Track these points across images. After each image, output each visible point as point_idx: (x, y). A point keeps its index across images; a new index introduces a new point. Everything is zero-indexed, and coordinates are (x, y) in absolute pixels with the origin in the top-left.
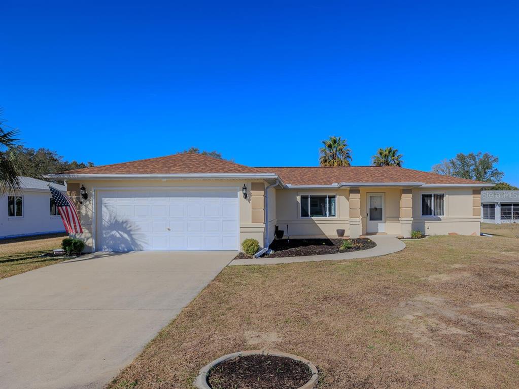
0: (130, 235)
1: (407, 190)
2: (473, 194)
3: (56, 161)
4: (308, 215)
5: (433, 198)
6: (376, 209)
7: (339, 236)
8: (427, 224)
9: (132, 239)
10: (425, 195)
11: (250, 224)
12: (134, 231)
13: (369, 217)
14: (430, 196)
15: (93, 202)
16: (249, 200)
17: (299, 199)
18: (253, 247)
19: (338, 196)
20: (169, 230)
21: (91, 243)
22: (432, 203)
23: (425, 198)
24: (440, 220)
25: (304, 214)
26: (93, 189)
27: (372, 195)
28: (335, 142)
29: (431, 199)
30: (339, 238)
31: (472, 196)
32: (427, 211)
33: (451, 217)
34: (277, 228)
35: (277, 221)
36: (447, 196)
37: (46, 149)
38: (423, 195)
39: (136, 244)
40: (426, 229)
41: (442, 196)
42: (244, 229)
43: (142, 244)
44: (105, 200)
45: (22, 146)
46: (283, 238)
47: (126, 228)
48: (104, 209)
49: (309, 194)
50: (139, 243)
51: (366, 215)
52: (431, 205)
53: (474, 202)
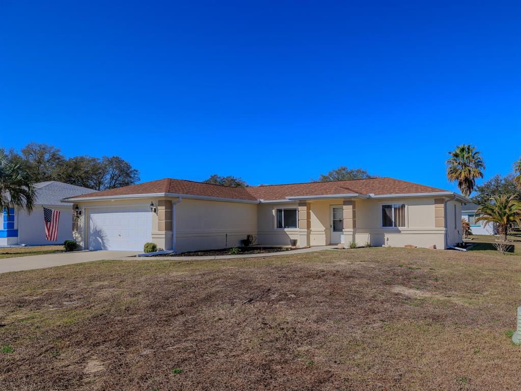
0: (102, 240)
1: (348, 201)
2: (435, 204)
4: (282, 227)
5: (393, 209)
6: (338, 221)
7: (292, 245)
8: (387, 236)
9: (103, 242)
10: (386, 206)
11: (157, 231)
12: (105, 237)
13: (332, 229)
14: (390, 207)
15: (83, 217)
16: (157, 214)
17: (274, 212)
20: (120, 235)
21: (82, 244)
22: (393, 214)
23: (386, 209)
24: (399, 232)
25: (280, 226)
26: (84, 208)
27: (335, 207)
29: (391, 210)
31: (434, 206)
32: (387, 222)
33: (410, 228)
36: (408, 206)
38: (383, 206)
39: (105, 246)
40: (386, 241)
41: (404, 207)
42: (153, 236)
43: (108, 247)
44: (92, 215)
47: (100, 235)
48: (91, 221)
49: (283, 208)
50: (106, 245)
51: (329, 226)
52: (391, 216)
53: (436, 212)
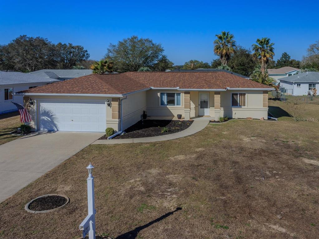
1: (217, 93)
2: (263, 93)
3: (46, 44)
5: (238, 95)
6: (205, 102)
7: (178, 119)
8: (235, 111)
10: (234, 94)
11: (111, 119)
13: (200, 106)
14: (237, 94)
15: (36, 106)
16: (111, 107)
17: (159, 94)
18: (110, 132)
19: (181, 93)
20: (72, 120)
21: (35, 127)
22: (238, 98)
23: (234, 96)
26: (35, 100)
27: (202, 93)
28: (224, 34)
29: (237, 96)
30: (178, 120)
31: (262, 95)
32: (235, 103)
33: (249, 107)
34: (144, 112)
35: (147, 108)
36: (247, 94)
37: (41, 37)
38: (232, 94)
40: (234, 114)
41: (245, 94)
42: (108, 122)
45: (26, 35)
46: (146, 119)
49: (165, 92)
51: (198, 105)
52: (237, 100)
53: (264, 98)
